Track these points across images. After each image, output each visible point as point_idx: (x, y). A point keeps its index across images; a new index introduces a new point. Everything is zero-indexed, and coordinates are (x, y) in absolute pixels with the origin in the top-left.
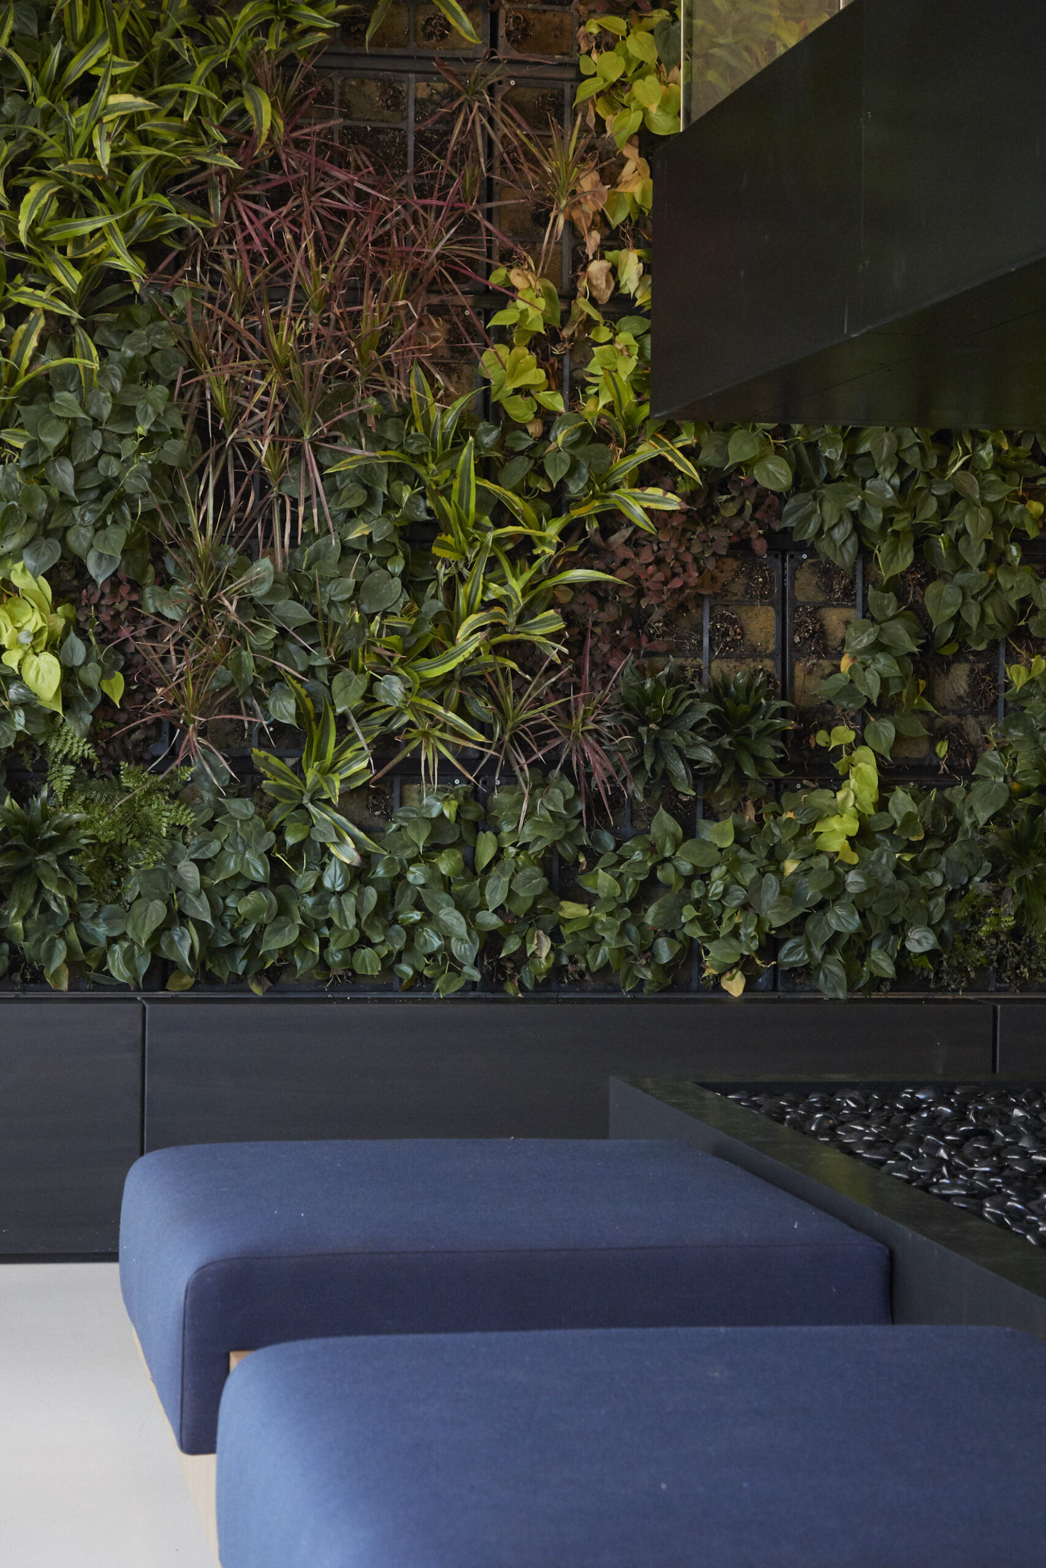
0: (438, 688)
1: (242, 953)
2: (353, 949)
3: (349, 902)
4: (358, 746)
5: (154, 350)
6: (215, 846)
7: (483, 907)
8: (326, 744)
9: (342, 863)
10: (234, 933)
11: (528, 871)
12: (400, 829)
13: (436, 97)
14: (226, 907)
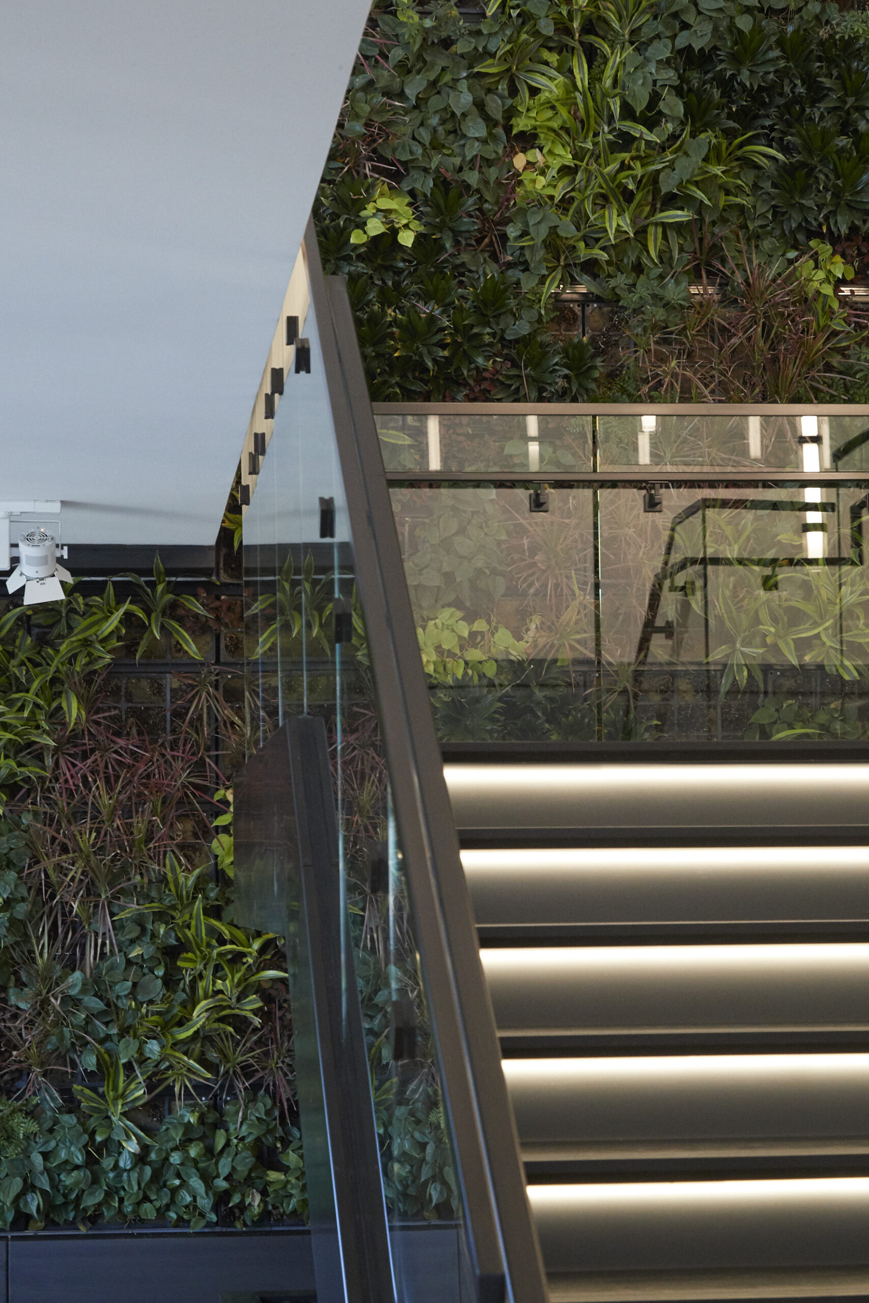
0: (185, 1046)
1: (72, 1207)
2: (139, 1204)
3: (134, 1175)
4: (138, 1081)
5: (11, 849)
6: (53, 1144)
7: (218, 1176)
8: (118, 1081)
9: (129, 1152)
10: (65, 1196)
11: (244, 1154)
12: (167, 1129)
13: (184, 687)
14: (60, 1181)
